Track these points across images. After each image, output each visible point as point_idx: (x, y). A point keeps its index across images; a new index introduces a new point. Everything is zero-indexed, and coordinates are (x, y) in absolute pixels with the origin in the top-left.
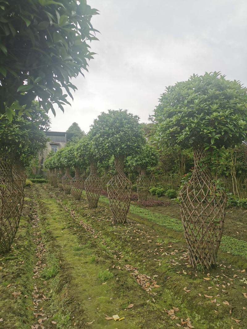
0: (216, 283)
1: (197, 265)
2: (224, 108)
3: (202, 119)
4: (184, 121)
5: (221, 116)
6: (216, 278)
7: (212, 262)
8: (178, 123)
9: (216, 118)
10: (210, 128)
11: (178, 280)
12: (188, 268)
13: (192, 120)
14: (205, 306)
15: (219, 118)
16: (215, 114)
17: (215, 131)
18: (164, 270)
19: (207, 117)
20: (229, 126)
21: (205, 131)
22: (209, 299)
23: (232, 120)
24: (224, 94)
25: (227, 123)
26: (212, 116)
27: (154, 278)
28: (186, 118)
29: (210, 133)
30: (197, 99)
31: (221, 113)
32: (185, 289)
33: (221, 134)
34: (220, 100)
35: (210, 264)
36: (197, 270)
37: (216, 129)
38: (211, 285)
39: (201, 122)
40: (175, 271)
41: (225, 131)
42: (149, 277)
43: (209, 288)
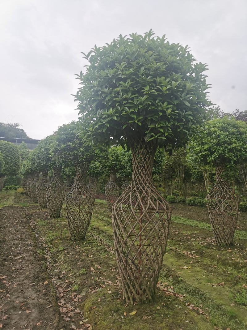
0: (236, 253)
1: (221, 243)
2: (239, 140)
3: (226, 148)
4: (214, 149)
5: (237, 146)
6: (235, 250)
7: (231, 241)
8: (209, 150)
9: (235, 147)
10: (231, 154)
11: (211, 252)
12: (215, 246)
13: (219, 148)
14: (233, 262)
15: (236, 147)
16: (234, 145)
17: (233, 155)
18: (199, 248)
19: (229, 147)
20: (243, 152)
21: (228, 155)
22: (235, 260)
23: (244, 148)
24: (238, 132)
25: (241, 150)
26: (232, 146)
27: (193, 253)
28: (215, 147)
29: (231, 157)
30: (222, 135)
31: (237, 145)
32: (217, 256)
33: (238, 157)
34: (237, 135)
35: (229, 242)
36: (221, 247)
37: (234, 154)
38: (233, 254)
39: (225, 149)
40: (208, 248)
41: (240, 156)
42: (190, 253)
43: (232, 255)
